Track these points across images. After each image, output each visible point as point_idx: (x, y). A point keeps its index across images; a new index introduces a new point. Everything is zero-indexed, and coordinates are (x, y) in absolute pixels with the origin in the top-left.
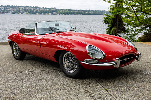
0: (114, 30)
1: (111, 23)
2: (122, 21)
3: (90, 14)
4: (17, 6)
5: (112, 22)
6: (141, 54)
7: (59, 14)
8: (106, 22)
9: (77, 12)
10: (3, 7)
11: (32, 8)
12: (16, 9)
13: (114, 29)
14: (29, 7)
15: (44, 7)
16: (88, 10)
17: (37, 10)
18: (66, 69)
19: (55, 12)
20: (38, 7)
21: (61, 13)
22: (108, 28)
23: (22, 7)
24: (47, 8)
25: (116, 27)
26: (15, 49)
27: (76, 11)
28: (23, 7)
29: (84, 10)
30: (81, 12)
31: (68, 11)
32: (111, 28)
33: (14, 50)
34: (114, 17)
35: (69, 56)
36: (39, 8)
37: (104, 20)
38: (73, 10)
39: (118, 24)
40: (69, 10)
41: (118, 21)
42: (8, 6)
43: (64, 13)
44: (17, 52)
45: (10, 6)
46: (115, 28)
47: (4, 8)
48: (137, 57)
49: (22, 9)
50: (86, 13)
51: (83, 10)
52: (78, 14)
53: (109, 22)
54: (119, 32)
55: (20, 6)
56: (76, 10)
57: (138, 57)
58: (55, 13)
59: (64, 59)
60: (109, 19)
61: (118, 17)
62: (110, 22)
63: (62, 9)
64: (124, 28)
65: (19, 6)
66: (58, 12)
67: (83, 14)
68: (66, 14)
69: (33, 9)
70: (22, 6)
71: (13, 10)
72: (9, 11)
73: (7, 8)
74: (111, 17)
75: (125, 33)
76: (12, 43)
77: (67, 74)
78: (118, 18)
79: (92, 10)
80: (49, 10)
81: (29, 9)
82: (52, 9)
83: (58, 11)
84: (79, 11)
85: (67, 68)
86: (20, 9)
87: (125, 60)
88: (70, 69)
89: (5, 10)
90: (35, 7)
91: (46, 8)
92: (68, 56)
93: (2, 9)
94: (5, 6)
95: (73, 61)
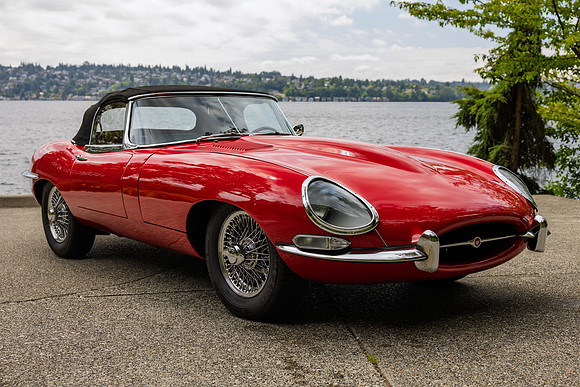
0: (503, 152)
1: (490, 124)
2: (540, 115)
3: (425, 99)
4: (121, 67)
5: (492, 117)
6: (545, 223)
7: (294, 100)
8: (466, 120)
9: (369, 92)
10: (64, 72)
11: (183, 72)
12: (118, 78)
13: (499, 147)
14: (168, 70)
15: (230, 72)
16: (415, 81)
17: (201, 82)
18: (231, 284)
19: (274, 89)
20: (208, 69)
21: (300, 95)
22: (476, 147)
23: (140, 72)
24: (244, 72)
25: (511, 142)
26: (52, 211)
27: (364, 87)
28: (146, 69)
29: (400, 80)
30: (385, 88)
31: (331, 87)
32: (488, 146)
33: (50, 217)
34: (503, 99)
35: (241, 228)
36: (211, 73)
37: (459, 111)
38: (352, 80)
39: (517, 128)
40: (334, 81)
41: (518, 116)
42: (87, 67)
43: (313, 95)
44: (60, 224)
45: (92, 67)
46: (504, 145)
47: (71, 77)
48: (530, 234)
49: (143, 77)
50: (408, 91)
51: (395, 80)
52: (372, 96)
53: (480, 116)
54: (527, 161)
55: (132, 66)
56: (367, 83)
57: (537, 235)
58: (276, 93)
59: (225, 239)
60: (479, 107)
61: (520, 97)
62: (484, 121)
63: (305, 76)
64: (548, 143)
65: (128, 68)
66: (290, 88)
67: (392, 98)
68: (320, 100)
69: (185, 79)
70: (140, 68)
71: (107, 83)
72: (91, 86)
73: (81, 76)
74: (489, 97)
75: (553, 167)
76: (45, 189)
77: (233, 302)
78: (519, 104)
79: (432, 82)
80: (250, 81)
81: (169, 78)
82: (266, 77)
83: (288, 86)
84: (377, 83)
85: (233, 279)
86: (132, 79)
87: (473, 244)
88: (245, 281)
89: (73, 83)
90: (196, 70)
91: (238, 75)
92: (237, 228)
93: (62, 78)
94: (74, 68)
95: (258, 245)
